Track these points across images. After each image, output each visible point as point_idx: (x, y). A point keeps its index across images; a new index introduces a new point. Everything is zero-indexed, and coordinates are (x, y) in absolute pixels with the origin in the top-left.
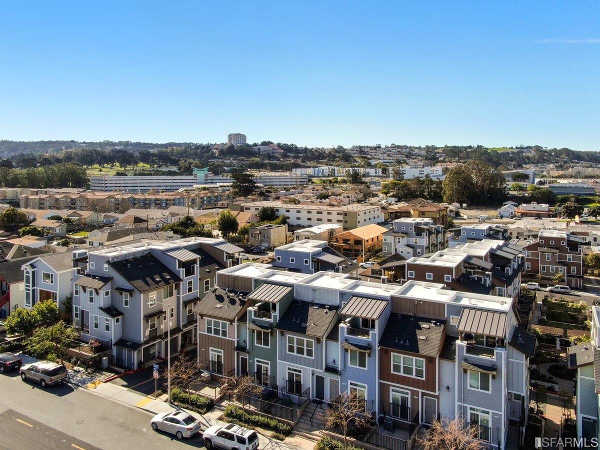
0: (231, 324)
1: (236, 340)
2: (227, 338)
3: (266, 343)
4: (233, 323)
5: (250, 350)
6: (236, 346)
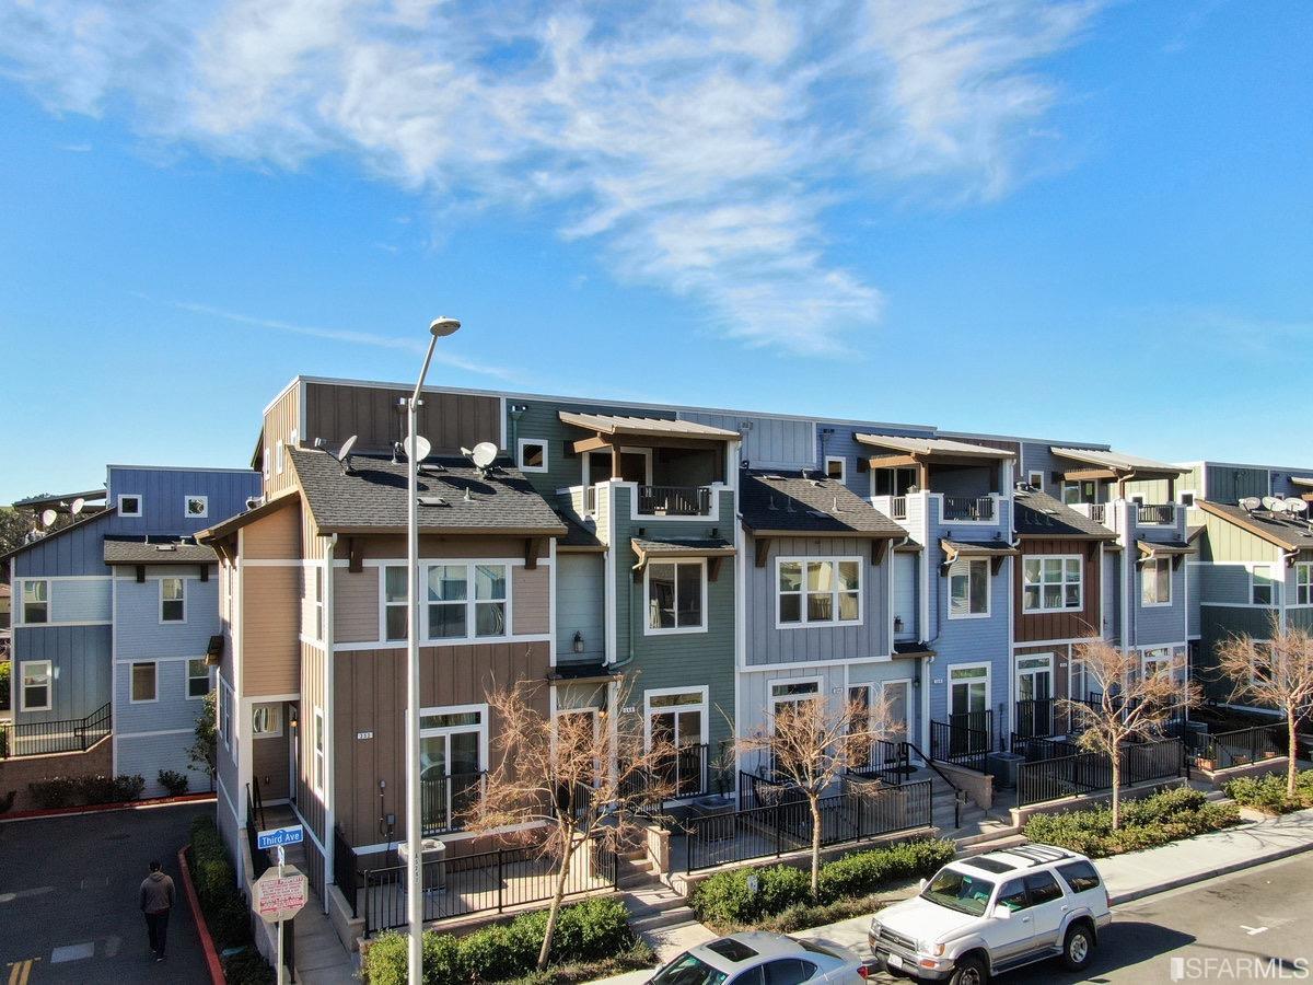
0: (531, 565)
1: (552, 637)
2: (509, 637)
3: (690, 617)
4: (540, 562)
5: (623, 663)
6: (553, 663)
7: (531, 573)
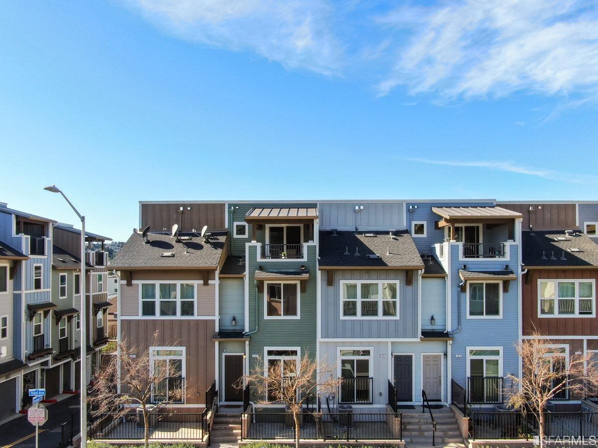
0: (206, 284)
1: (216, 318)
2: (196, 317)
3: (290, 309)
4: (210, 282)
5: (252, 332)
6: (217, 330)
7: (206, 287)
